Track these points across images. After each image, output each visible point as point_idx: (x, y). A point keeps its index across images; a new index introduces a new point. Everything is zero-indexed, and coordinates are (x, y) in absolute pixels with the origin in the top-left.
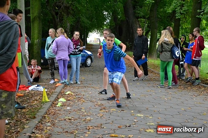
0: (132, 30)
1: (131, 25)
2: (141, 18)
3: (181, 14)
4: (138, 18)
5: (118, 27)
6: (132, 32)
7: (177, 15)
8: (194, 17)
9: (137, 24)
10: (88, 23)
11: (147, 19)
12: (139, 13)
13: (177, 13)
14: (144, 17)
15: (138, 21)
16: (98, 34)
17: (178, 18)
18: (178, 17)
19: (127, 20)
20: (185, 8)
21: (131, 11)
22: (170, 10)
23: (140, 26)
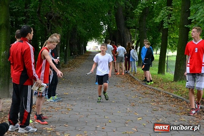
0: (123, 39)
1: (123, 35)
2: (132, 28)
3: (169, 24)
4: (129, 28)
5: (112, 37)
6: (123, 41)
7: (164, 25)
8: (182, 26)
9: (128, 34)
10: (85, 33)
11: (137, 29)
12: (130, 24)
13: (164, 23)
14: (135, 27)
15: (129, 31)
16: (97, 43)
17: (166, 28)
18: (165, 26)
19: (119, 30)
20: (173, 18)
21: (122, 22)
22: (157, 20)
23: (131, 35)
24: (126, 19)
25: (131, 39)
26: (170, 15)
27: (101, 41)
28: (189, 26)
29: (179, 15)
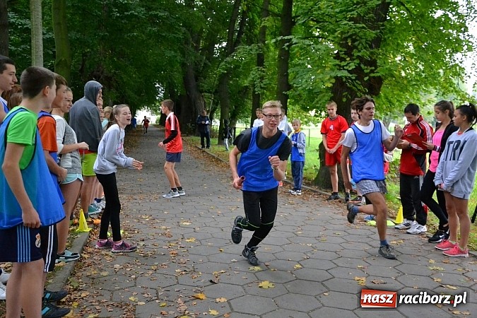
1: (194, 101)
2: (206, 92)
3: (261, 88)
4: (202, 92)
7: (256, 89)
9: (200, 100)
12: (203, 87)
14: (209, 92)
15: (202, 96)
17: (258, 93)
19: (188, 95)
20: (266, 81)
21: (193, 83)
22: (246, 83)
23: (205, 102)
24: (197, 79)
25: (205, 107)
26: (262, 78)
27: (156, 111)
28: (288, 93)
29: (272, 78)
